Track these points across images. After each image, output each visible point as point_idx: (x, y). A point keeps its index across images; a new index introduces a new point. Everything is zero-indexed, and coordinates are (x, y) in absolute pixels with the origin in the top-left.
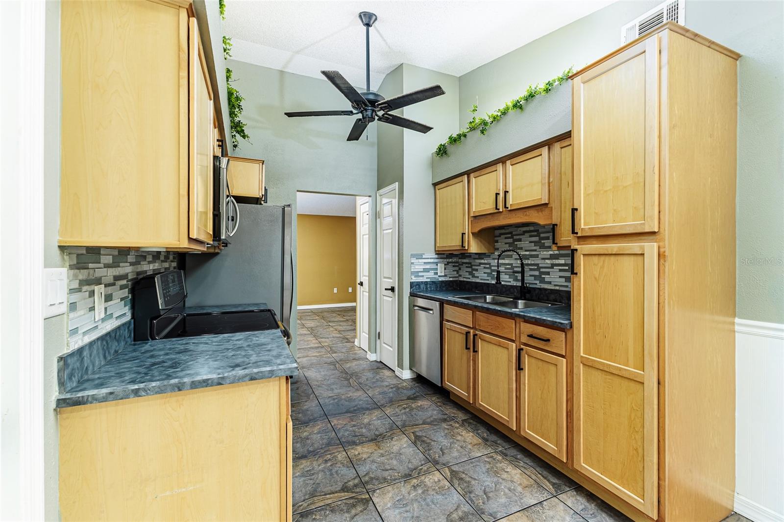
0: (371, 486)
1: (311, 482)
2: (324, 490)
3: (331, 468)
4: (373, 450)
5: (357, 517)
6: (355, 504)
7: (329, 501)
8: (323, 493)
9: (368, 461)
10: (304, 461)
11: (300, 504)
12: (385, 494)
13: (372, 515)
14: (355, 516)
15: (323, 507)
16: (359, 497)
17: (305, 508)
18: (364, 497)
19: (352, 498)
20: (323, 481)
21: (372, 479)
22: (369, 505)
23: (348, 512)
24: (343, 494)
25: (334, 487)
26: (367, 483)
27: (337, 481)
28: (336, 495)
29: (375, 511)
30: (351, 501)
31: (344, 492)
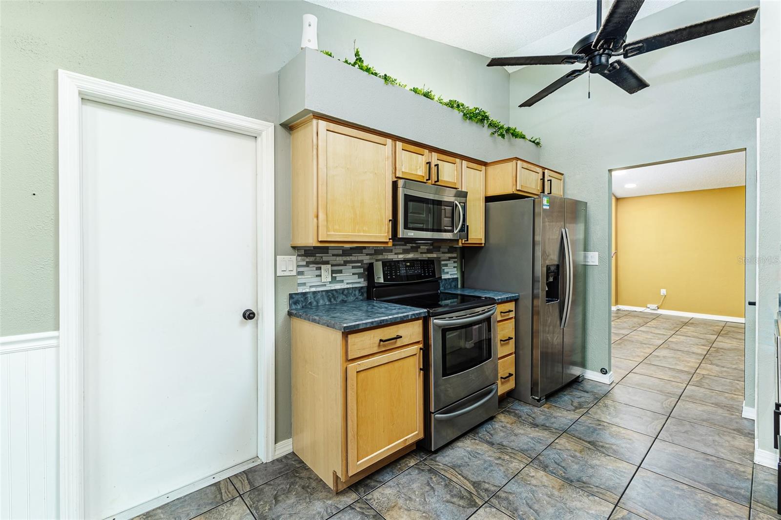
0: (497, 502)
1: (467, 460)
2: (463, 471)
3: (494, 465)
4: (550, 486)
5: (452, 504)
6: (464, 497)
7: (454, 479)
8: (460, 472)
9: (529, 488)
10: (486, 445)
11: (440, 464)
12: (495, 517)
13: (460, 515)
14: (451, 502)
15: (446, 478)
16: (474, 498)
17: (438, 469)
18: (477, 501)
19: (470, 493)
20: (475, 466)
21: (507, 499)
22: (471, 509)
23: (452, 496)
24: (469, 485)
25: (473, 476)
26: (498, 497)
27: (482, 475)
28: (465, 481)
29: (467, 516)
30: (466, 494)
31: (473, 485)
